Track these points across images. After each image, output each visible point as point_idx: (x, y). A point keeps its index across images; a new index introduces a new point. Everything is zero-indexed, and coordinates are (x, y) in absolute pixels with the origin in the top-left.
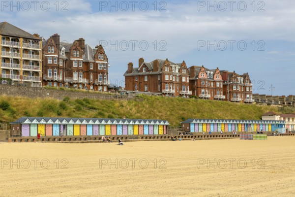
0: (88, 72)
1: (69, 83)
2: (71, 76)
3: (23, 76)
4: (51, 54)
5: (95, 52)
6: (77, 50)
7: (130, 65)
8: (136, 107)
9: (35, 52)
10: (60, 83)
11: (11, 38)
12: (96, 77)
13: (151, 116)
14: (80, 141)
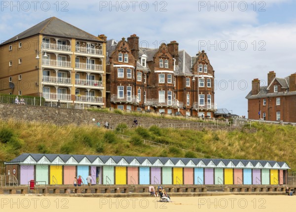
0: (182, 91)
1: (151, 106)
2: (156, 97)
3: (77, 95)
4: (123, 63)
5: (195, 62)
6: (165, 58)
7: (256, 82)
8: (241, 142)
9: (97, 61)
10: (137, 106)
11: (57, 40)
12: (194, 99)
13: (263, 156)
14: (114, 194)
